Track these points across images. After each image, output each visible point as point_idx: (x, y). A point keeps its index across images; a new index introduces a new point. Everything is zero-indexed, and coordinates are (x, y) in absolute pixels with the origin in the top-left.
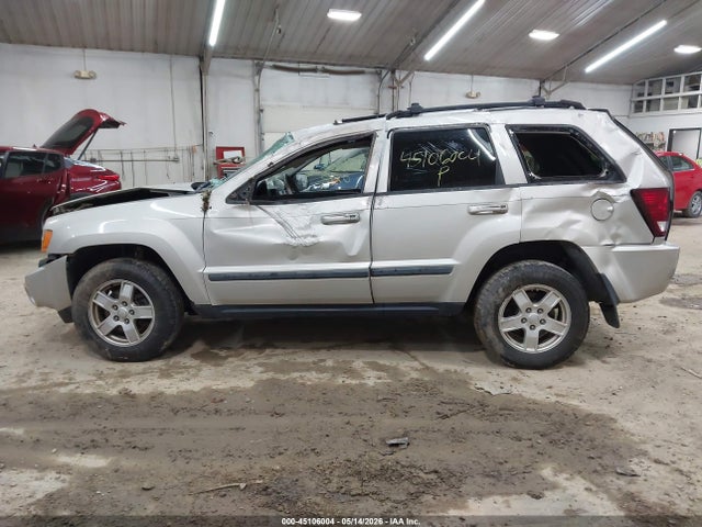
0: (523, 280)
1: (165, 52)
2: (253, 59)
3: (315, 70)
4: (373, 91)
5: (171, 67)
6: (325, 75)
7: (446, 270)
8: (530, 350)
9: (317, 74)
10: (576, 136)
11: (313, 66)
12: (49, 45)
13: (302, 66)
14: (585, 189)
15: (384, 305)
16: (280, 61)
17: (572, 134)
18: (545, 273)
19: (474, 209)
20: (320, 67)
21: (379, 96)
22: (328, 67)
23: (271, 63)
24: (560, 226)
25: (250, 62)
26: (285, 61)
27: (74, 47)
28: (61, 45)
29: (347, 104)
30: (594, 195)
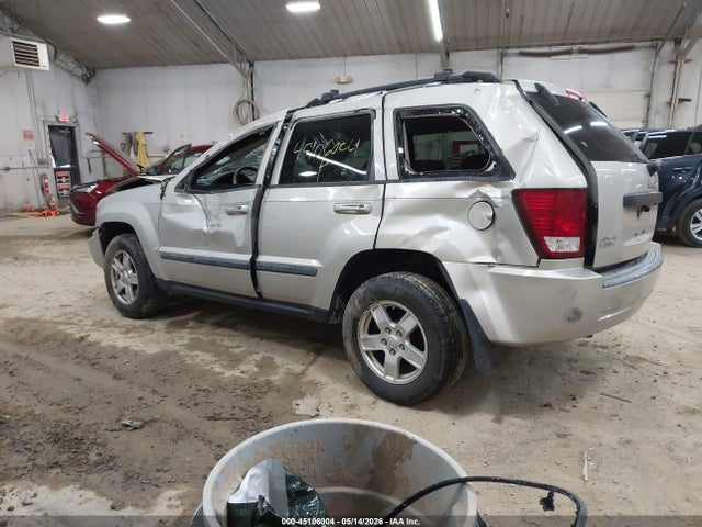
0: (376, 293)
1: (412, 52)
2: (498, 48)
3: (568, 52)
4: (645, 69)
5: (417, 65)
6: (582, 56)
7: (312, 272)
8: (389, 379)
9: (573, 56)
10: (465, 118)
11: (568, 48)
12: (319, 57)
13: (554, 49)
14: (459, 188)
15: (271, 301)
16: (529, 47)
17: (462, 116)
18: (396, 288)
19: (340, 207)
20: (575, 48)
21: (653, 74)
22: (586, 47)
23: (517, 51)
24: (421, 233)
25: (495, 51)
26: (534, 46)
27: (337, 56)
28: (327, 56)
29: (609, 87)
30: (472, 197)
